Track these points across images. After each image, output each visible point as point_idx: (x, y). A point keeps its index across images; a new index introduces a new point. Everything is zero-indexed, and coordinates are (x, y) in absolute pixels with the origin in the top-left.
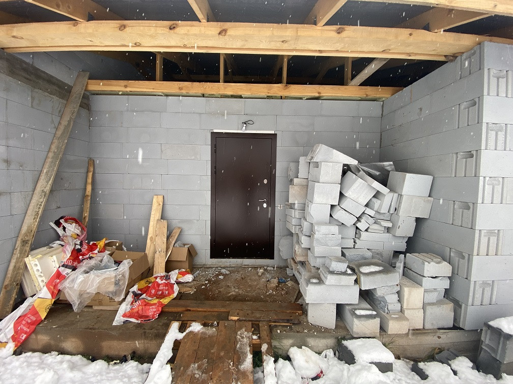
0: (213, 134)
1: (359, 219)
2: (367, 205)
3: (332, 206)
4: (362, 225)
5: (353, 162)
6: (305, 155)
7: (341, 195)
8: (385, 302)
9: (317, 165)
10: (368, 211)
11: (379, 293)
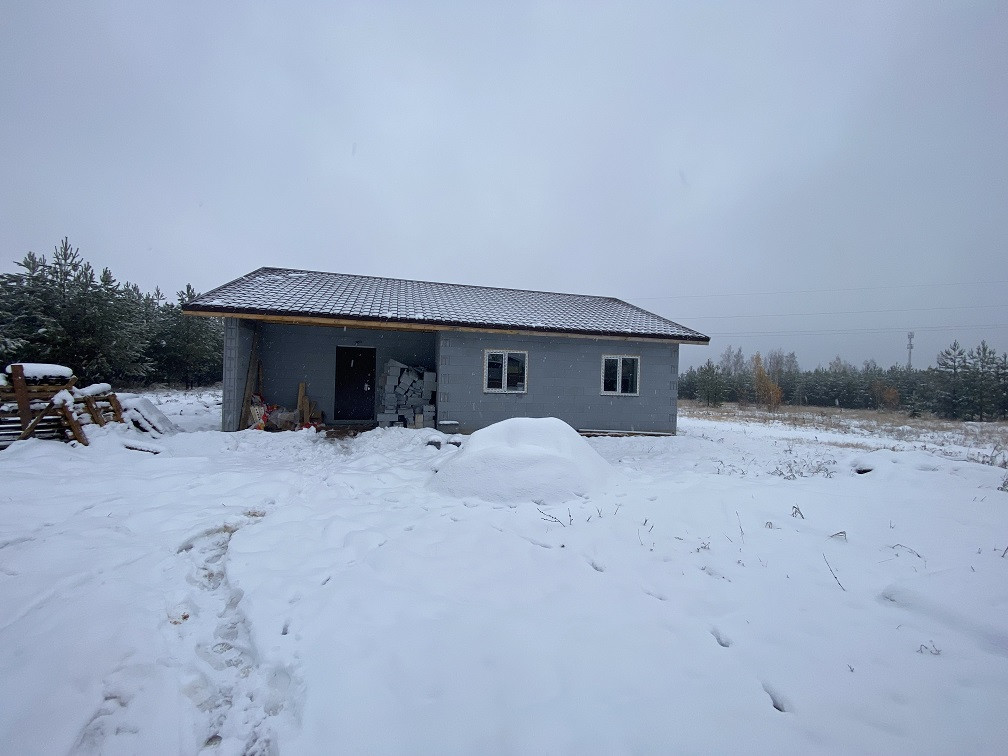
0: (338, 348)
1: (407, 392)
2: (411, 386)
3: (395, 387)
5: (406, 367)
6: (387, 362)
7: (399, 382)
9: (389, 367)
10: (411, 388)
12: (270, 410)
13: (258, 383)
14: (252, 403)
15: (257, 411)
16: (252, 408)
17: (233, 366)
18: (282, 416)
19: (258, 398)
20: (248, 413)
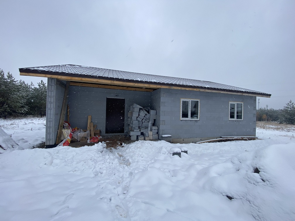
0: (107, 98)
1: (142, 120)
2: (144, 117)
3: (137, 117)
4: (143, 121)
5: (142, 107)
6: (132, 105)
7: (139, 115)
8: (146, 135)
9: (134, 108)
10: (144, 118)
11: (144, 133)
12: (73, 131)
13: (67, 116)
14: (64, 127)
15: (67, 133)
16: (63, 130)
17: (52, 107)
18: (80, 134)
19: (67, 124)
20: (61, 133)
